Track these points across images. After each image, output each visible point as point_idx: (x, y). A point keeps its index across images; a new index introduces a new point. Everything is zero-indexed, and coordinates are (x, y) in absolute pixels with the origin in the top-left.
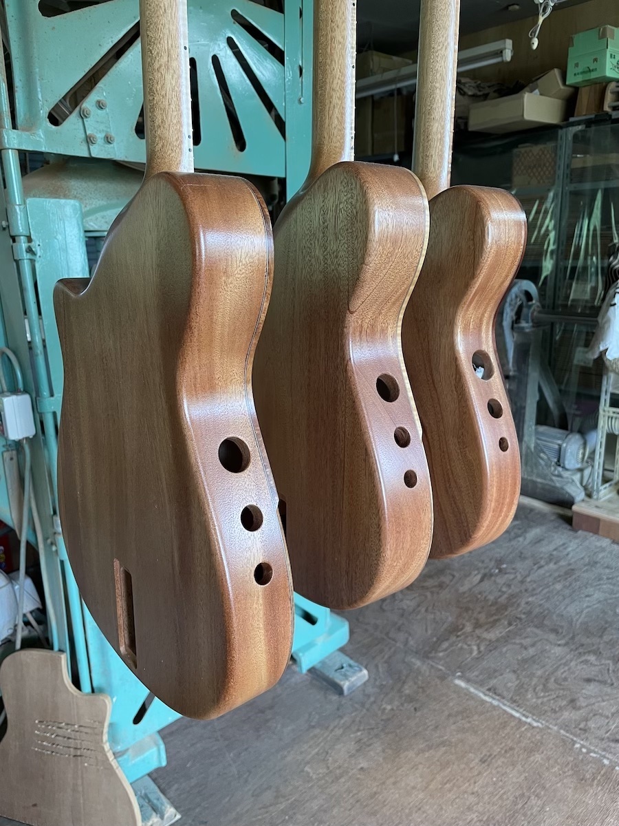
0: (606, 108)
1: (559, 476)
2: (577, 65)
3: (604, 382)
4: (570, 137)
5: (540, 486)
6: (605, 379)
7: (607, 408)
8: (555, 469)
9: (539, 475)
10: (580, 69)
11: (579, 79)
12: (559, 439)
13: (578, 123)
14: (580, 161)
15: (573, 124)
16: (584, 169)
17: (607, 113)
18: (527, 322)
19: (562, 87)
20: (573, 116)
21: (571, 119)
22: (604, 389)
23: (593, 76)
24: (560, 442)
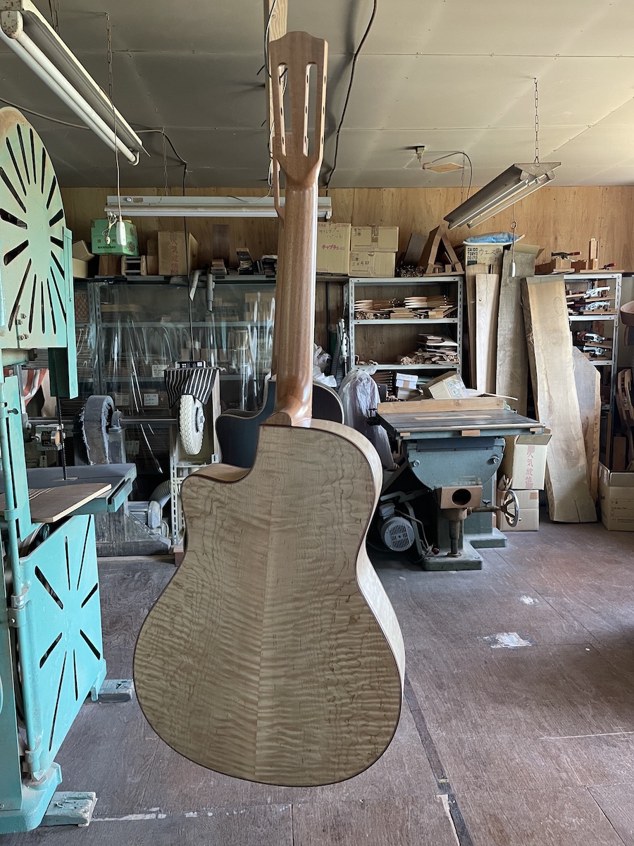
0: (123, 273)
1: (153, 534)
2: (99, 241)
3: (171, 462)
4: (98, 290)
5: (141, 544)
6: (171, 458)
7: (176, 478)
8: (147, 530)
9: (139, 537)
10: (102, 244)
11: (102, 251)
12: (145, 508)
13: (102, 280)
14: (107, 307)
15: (98, 280)
16: (112, 314)
17: (123, 276)
18: (118, 426)
19: (89, 254)
20: (98, 274)
21: (96, 277)
22: (172, 466)
23: (113, 251)
24: (146, 510)
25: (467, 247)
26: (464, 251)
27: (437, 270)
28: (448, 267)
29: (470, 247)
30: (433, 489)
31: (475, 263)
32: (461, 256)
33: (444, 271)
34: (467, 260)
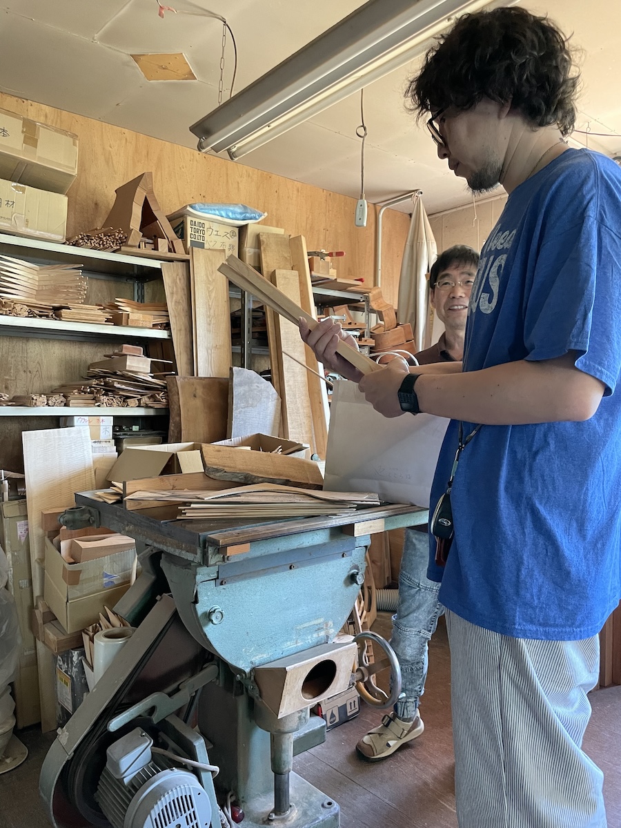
25: (189, 219)
26: (183, 224)
27: (142, 245)
28: (163, 244)
29: (194, 220)
30: (247, 670)
31: (201, 246)
32: (180, 231)
33: (156, 248)
34: (189, 239)
